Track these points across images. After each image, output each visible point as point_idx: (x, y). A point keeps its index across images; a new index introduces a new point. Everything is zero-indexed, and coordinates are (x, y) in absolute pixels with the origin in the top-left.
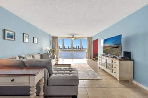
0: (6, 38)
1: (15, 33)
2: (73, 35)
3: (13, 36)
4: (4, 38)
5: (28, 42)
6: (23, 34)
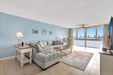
0: (34, 33)
1: (38, 30)
2: (83, 25)
3: (37, 32)
4: (33, 33)
5: (46, 34)
6: (43, 30)
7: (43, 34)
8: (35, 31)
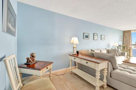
1: (89, 34)
4: (84, 38)
5: (97, 40)
6: (94, 34)
7: (94, 39)
8: (86, 35)
